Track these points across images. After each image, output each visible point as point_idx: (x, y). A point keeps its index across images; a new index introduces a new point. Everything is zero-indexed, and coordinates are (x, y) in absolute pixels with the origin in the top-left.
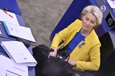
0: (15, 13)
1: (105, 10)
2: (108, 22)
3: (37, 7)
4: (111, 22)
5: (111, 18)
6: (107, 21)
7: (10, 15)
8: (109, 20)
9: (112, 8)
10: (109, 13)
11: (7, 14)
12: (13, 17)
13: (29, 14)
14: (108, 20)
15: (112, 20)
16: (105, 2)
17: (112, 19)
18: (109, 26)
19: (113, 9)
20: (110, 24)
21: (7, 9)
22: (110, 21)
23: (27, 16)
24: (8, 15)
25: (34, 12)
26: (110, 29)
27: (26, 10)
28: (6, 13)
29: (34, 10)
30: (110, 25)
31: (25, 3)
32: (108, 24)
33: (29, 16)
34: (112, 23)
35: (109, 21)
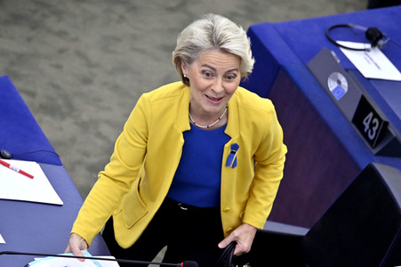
0: (37, 162)
1: (346, 90)
2: (366, 130)
3: (108, 122)
4: (375, 129)
5: (371, 115)
6: (361, 127)
7: (21, 172)
8: (367, 121)
9: (369, 79)
10: (363, 98)
11: (12, 169)
12: (32, 177)
13: (87, 154)
14: (364, 122)
15: (376, 120)
16: (339, 61)
17: (376, 115)
18: (371, 142)
19: (371, 81)
20: (372, 134)
21: (8, 151)
22: (372, 125)
23: (79, 163)
24: (16, 170)
25: (100, 142)
26: (375, 151)
27: (73, 140)
28: (8, 166)
29: (99, 135)
30: (371, 137)
31: (63, 117)
32: (365, 135)
33: (86, 159)
34: (377, 131)
35: (367, 126)
